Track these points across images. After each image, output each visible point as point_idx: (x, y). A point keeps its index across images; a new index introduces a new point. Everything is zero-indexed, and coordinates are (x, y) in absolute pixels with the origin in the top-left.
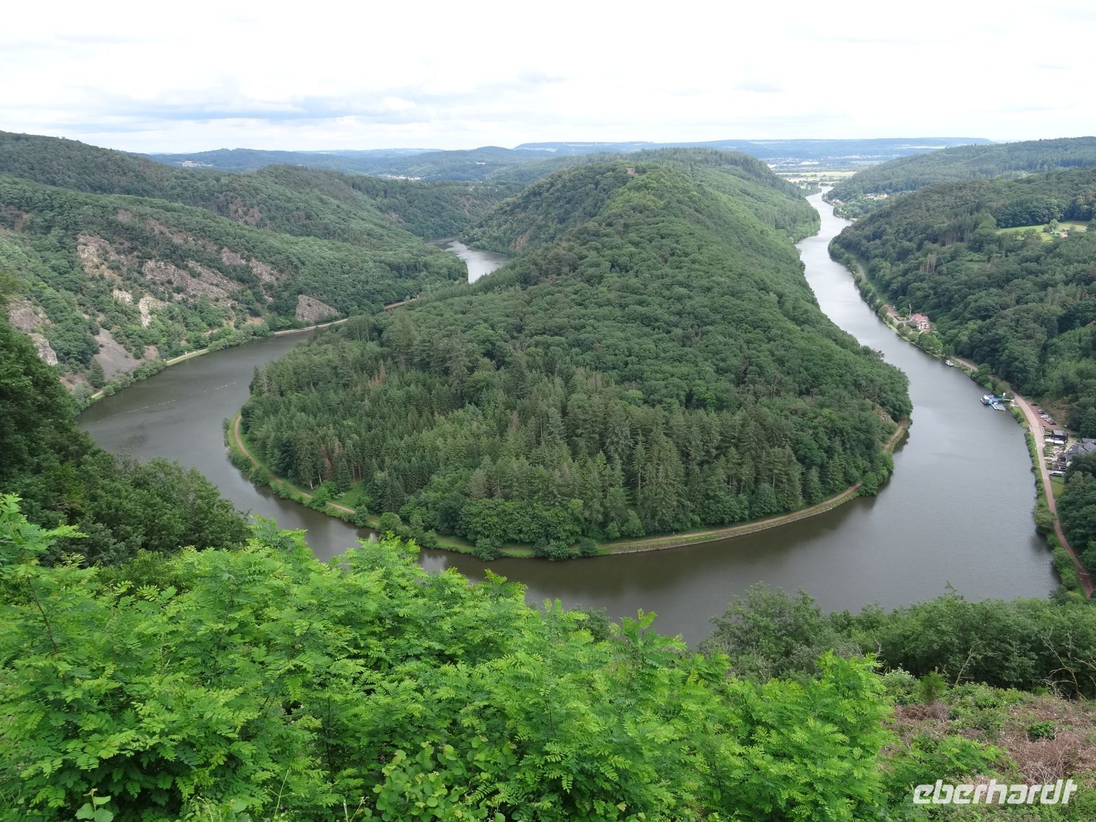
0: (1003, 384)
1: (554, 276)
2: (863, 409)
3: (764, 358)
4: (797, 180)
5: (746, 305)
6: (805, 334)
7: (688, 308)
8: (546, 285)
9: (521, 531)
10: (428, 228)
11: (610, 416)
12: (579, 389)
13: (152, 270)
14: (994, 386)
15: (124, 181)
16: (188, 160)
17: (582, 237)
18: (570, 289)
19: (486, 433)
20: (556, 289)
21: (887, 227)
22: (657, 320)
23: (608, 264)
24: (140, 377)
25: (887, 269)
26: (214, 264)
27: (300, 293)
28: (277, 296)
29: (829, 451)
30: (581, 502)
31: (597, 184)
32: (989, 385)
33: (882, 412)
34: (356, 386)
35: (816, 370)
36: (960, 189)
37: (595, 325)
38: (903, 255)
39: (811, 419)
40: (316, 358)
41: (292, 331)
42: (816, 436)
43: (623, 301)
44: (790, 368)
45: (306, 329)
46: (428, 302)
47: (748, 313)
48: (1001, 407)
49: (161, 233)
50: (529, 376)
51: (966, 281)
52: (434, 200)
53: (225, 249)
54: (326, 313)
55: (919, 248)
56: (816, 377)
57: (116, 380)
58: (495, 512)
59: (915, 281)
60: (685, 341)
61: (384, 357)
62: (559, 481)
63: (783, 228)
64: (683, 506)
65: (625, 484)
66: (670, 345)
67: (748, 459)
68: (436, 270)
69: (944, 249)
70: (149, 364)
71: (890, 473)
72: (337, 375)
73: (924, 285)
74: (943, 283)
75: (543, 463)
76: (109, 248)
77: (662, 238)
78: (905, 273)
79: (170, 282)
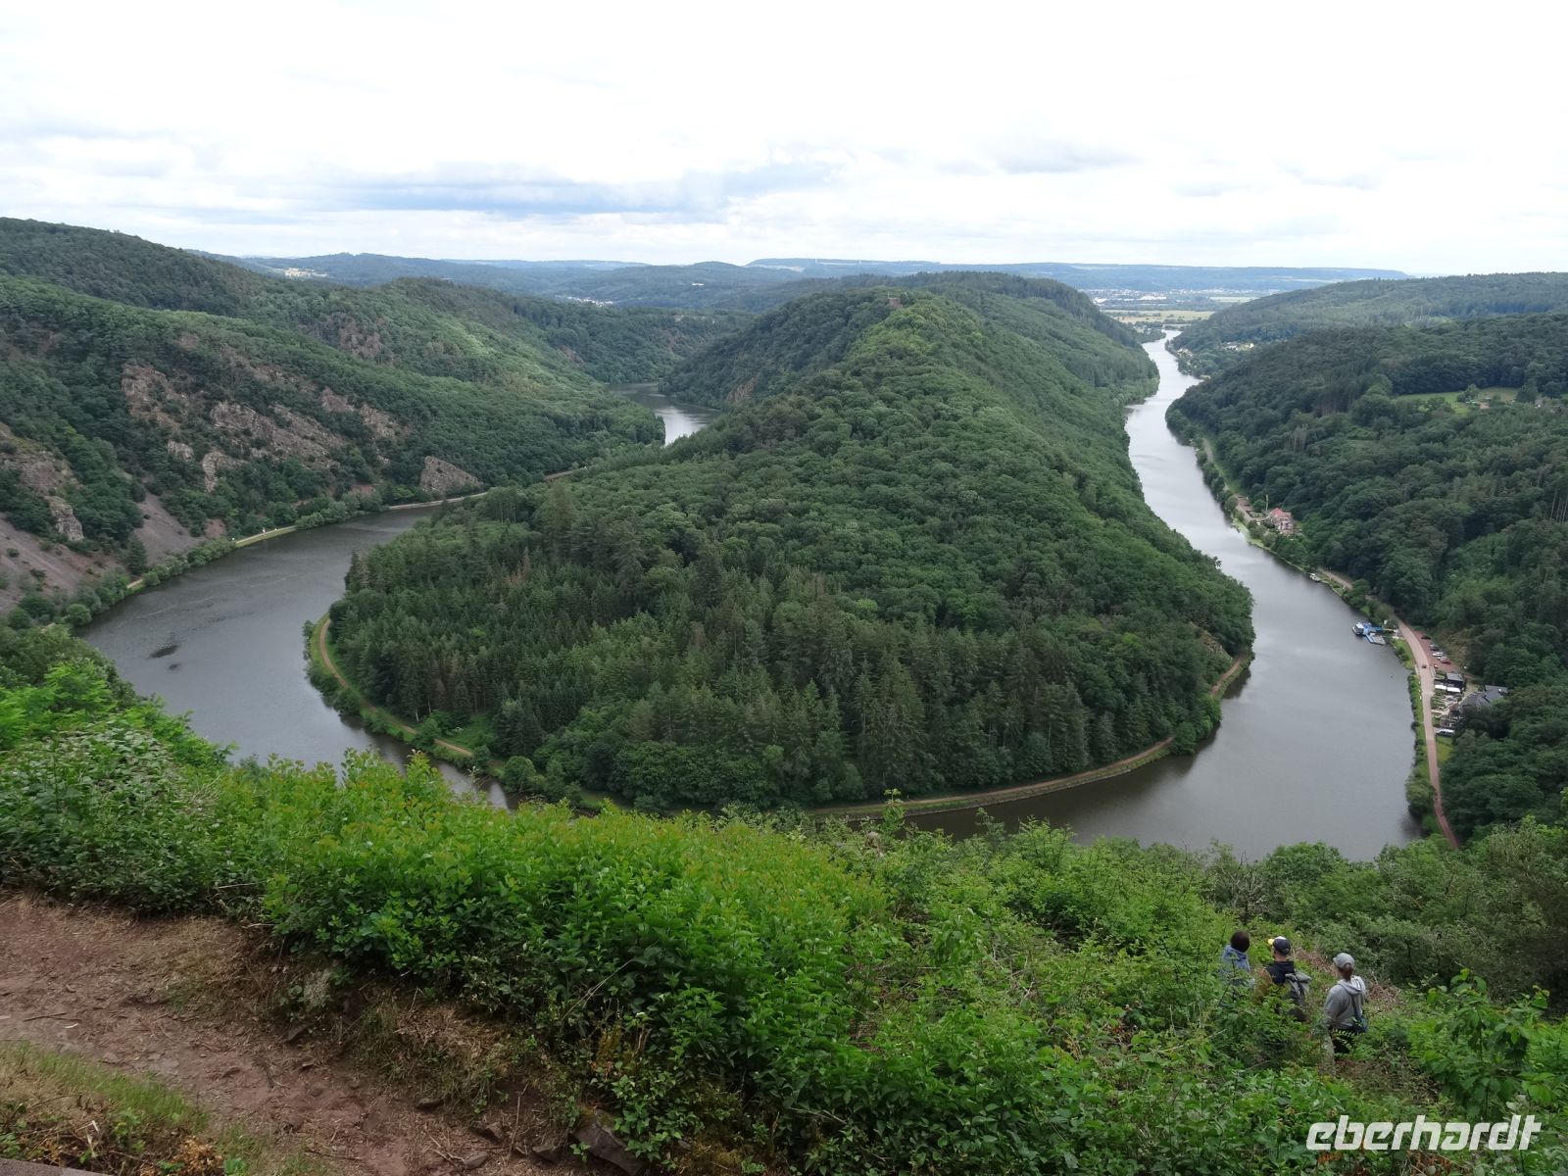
0: (1383, 608)
1: (774, 441)
2: (1182, 635)
3: (1047, 562)
4: (1133, 320)
5: (1031, 489)
6: (1108, 531)
7: (950, 491)
8: (761, 453)
9: (696, 787)
10: (616, 370)
11: (826, 634)
12: (792, 594)
13: (223, 416)
14: (1372, 610)
15: (195, 293)
16: (294, 266)
17: (817, 389)
18: (793, 459)
19: (660, 651)
20: (776, 459)
21: (1246, 387)
22: (908, 506)
23: (848, 427)
24: (197, 561)
25: (1242, 447)
26: (310, 410)
27: (428, 452)
28: (395, 457)
29: (1130, 692)
30: (780, 749)
31: (847, 318)
32: (1366, 610)
33: (1212, 641)
34: (490, 582)
35: (1118, 579)
36: (1347, 339)
37: (824, 509)
38: (1263, 428)
39: (1106, 648)
40: (440, 543)
41: (414, 505)
42: (1111, 671)
43: (863, 478)
44: (1083, 576)
45: (434, 503)
46: (602, 471)
47: (1031, 499)
48: (1380, 640)
49: (240, 365)
50: (726, 576)
51: (1344, 466)
52: (626, 332)
53: (327, 390)
54: (462, 482)
55: (1286, 417)
56: (1119, 590)
57: (163, 565)
58: (662, 760)
59: (1276, 463)
60: (944, 535)
61: (531, 543)
62: (752, 719)
63: (1105, 385)
64: (922, 760)
65: (842, 728)
66: (921, 539)
67: (1014, 698)
68: (620, 428)
69: (1319, 420)
70: (210, 544)
71: (1217, 724)
72: (465, 566)
73: (1289, 469)
74: (1314, 468)
75: (732, 696)
76: (165, 383)
77: (926, 393)
78: (1265, 451)
79: (247, 433)
